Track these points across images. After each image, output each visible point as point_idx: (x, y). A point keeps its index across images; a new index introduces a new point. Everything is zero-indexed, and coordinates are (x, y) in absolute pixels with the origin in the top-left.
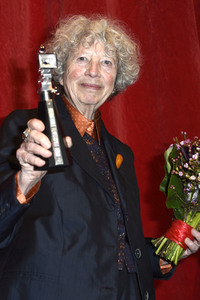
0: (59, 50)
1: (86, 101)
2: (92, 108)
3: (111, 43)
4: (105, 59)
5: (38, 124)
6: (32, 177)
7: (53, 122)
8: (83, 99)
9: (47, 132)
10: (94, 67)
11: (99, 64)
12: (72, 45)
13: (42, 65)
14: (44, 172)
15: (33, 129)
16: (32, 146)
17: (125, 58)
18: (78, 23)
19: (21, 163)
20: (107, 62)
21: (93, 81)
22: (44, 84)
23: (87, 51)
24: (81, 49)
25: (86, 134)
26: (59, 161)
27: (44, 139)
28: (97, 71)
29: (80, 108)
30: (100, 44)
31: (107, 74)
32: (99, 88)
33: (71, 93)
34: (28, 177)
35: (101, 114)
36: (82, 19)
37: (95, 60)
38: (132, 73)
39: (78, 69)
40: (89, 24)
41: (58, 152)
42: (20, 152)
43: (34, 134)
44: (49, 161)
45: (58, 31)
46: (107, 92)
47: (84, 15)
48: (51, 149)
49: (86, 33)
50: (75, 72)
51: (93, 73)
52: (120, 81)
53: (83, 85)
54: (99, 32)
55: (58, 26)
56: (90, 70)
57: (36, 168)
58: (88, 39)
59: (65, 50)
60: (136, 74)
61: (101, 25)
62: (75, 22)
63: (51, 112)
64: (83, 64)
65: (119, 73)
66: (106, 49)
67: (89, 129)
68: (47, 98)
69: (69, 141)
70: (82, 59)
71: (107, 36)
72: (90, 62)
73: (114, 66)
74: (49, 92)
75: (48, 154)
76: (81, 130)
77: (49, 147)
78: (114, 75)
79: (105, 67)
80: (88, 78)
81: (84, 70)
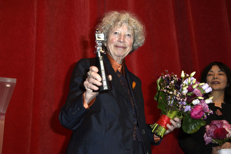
0: (105, 28)
1: (118, 54)
2: (121, 58)
3: (131, 25)
4: (128, 33)
5: (95, 69)
6: (92, 95)
7: (102, 68)
8: (116, 54)
9: (100, 73)
10: (122, 37)
11: (125, 36)
12: (111, 26)
13: (97, 39)
14: (98, 93)
15: (93, 71)
16: (92, 80)
17: (138, 33)
18: (114, 15)
19: (86, 88)
20: (128, 35)
21: (121, 45)
22: (98, 48)
23: (119, 29)
24: (116, 28)
25: (118, 71)
26: (106, 88)
27: (98, 77)
28: (124, 40)
29: (115, 58)
30: (125, 26)
31: (128, 41)
32: (125, 48)
33: (111, 50)
34: (89, 95)
35: (125, 61)
36: (116, 13)
37: (123, 34)
38: (141, 40)
39: (114, 38)
40: (119, 16)
41: (105, 83)
42: (86, 83)
43: (93, 74)
44: (101, 87)
45: (104, 19)
46: (128, 50)
47: (117, 11)
48: (102, 82)
49: (118, 20)
50: (112, 40)
51: (122, 41)
52: (135, 45)
53: (116, 46)
54: (125, 20)
55: (104, 17)
56: (120, 39)
57: (94, 91)
58: (119, 23)
59: (107, 28)
60: (143, 41)
61: (126, 16)
62: (113, 15)
63: (102, 63)
64: (117, 36)
65: (134, 41)
66: (128, 28)
67: (119, 69)
68: (99, 56)
69: (110, 77)
70: (116, 33)
71: (128, 22)
72: (120, 35)
73: (132, 37)
74: (101, 52)
75: (100, 84)
76: (115, 69)
77: (101, 80)
78: (132, 41)
79: (127, 37)
80: (119, 43)
81: (117, 39)
